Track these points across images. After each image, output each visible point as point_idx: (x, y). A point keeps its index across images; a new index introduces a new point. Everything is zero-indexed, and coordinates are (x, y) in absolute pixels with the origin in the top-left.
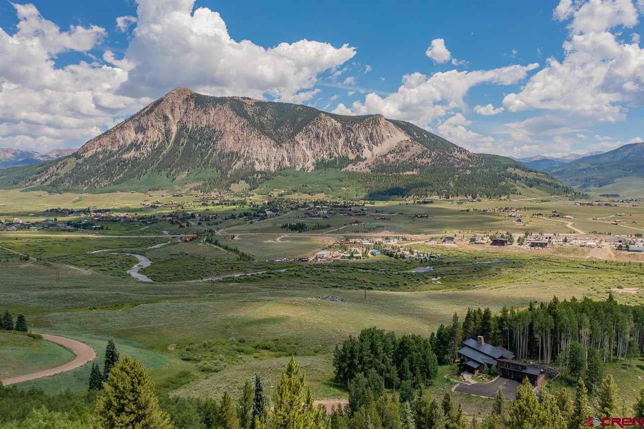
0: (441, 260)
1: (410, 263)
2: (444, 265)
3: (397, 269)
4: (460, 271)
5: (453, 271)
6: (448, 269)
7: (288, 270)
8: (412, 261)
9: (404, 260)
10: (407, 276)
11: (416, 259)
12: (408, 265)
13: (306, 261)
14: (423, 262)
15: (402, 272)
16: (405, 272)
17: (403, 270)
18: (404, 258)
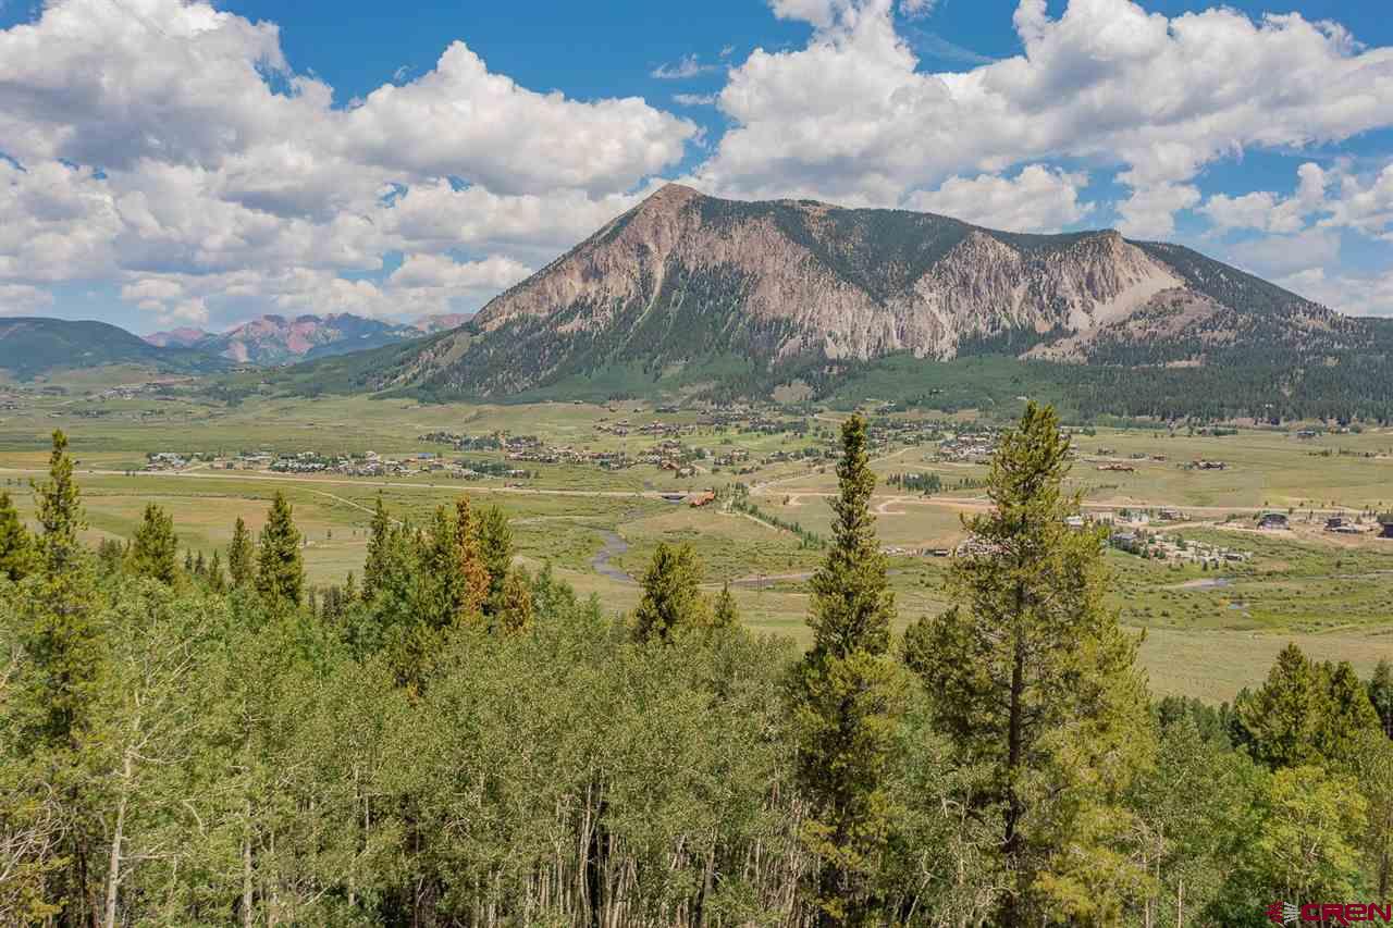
0: (1252, 566)
1: (1178, 570)
2: (1261, 578)
3: (1148, 580)
4: (1298, 593)
5: (1280, 590)
6: (1270, 585)
7: (905, 573)
8: (1182, 565)
9: (1163, 562)
10: (1170, 596)
11: (1192, 561)
12: (1173, 573)
13: (944, 555)
14: (1210, 568)
15: (1160, 587)
16: (1165, 587)
17: (1161, 583)
18: (1163, 557)
